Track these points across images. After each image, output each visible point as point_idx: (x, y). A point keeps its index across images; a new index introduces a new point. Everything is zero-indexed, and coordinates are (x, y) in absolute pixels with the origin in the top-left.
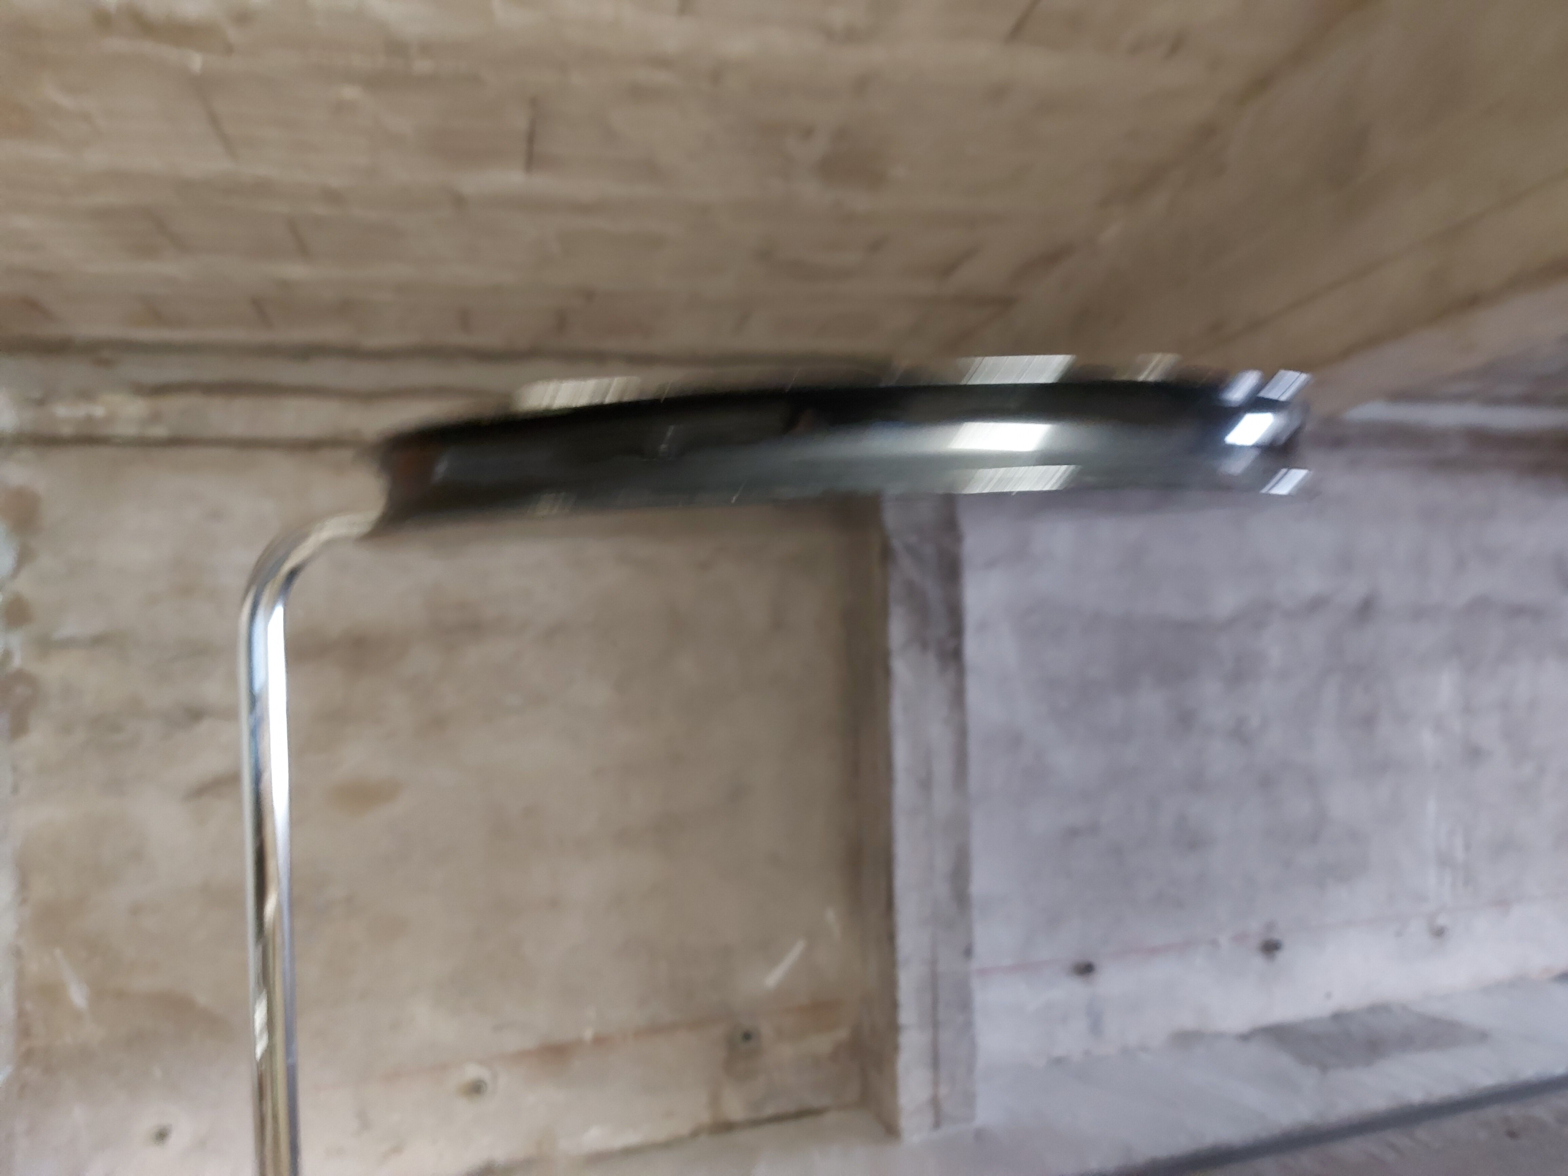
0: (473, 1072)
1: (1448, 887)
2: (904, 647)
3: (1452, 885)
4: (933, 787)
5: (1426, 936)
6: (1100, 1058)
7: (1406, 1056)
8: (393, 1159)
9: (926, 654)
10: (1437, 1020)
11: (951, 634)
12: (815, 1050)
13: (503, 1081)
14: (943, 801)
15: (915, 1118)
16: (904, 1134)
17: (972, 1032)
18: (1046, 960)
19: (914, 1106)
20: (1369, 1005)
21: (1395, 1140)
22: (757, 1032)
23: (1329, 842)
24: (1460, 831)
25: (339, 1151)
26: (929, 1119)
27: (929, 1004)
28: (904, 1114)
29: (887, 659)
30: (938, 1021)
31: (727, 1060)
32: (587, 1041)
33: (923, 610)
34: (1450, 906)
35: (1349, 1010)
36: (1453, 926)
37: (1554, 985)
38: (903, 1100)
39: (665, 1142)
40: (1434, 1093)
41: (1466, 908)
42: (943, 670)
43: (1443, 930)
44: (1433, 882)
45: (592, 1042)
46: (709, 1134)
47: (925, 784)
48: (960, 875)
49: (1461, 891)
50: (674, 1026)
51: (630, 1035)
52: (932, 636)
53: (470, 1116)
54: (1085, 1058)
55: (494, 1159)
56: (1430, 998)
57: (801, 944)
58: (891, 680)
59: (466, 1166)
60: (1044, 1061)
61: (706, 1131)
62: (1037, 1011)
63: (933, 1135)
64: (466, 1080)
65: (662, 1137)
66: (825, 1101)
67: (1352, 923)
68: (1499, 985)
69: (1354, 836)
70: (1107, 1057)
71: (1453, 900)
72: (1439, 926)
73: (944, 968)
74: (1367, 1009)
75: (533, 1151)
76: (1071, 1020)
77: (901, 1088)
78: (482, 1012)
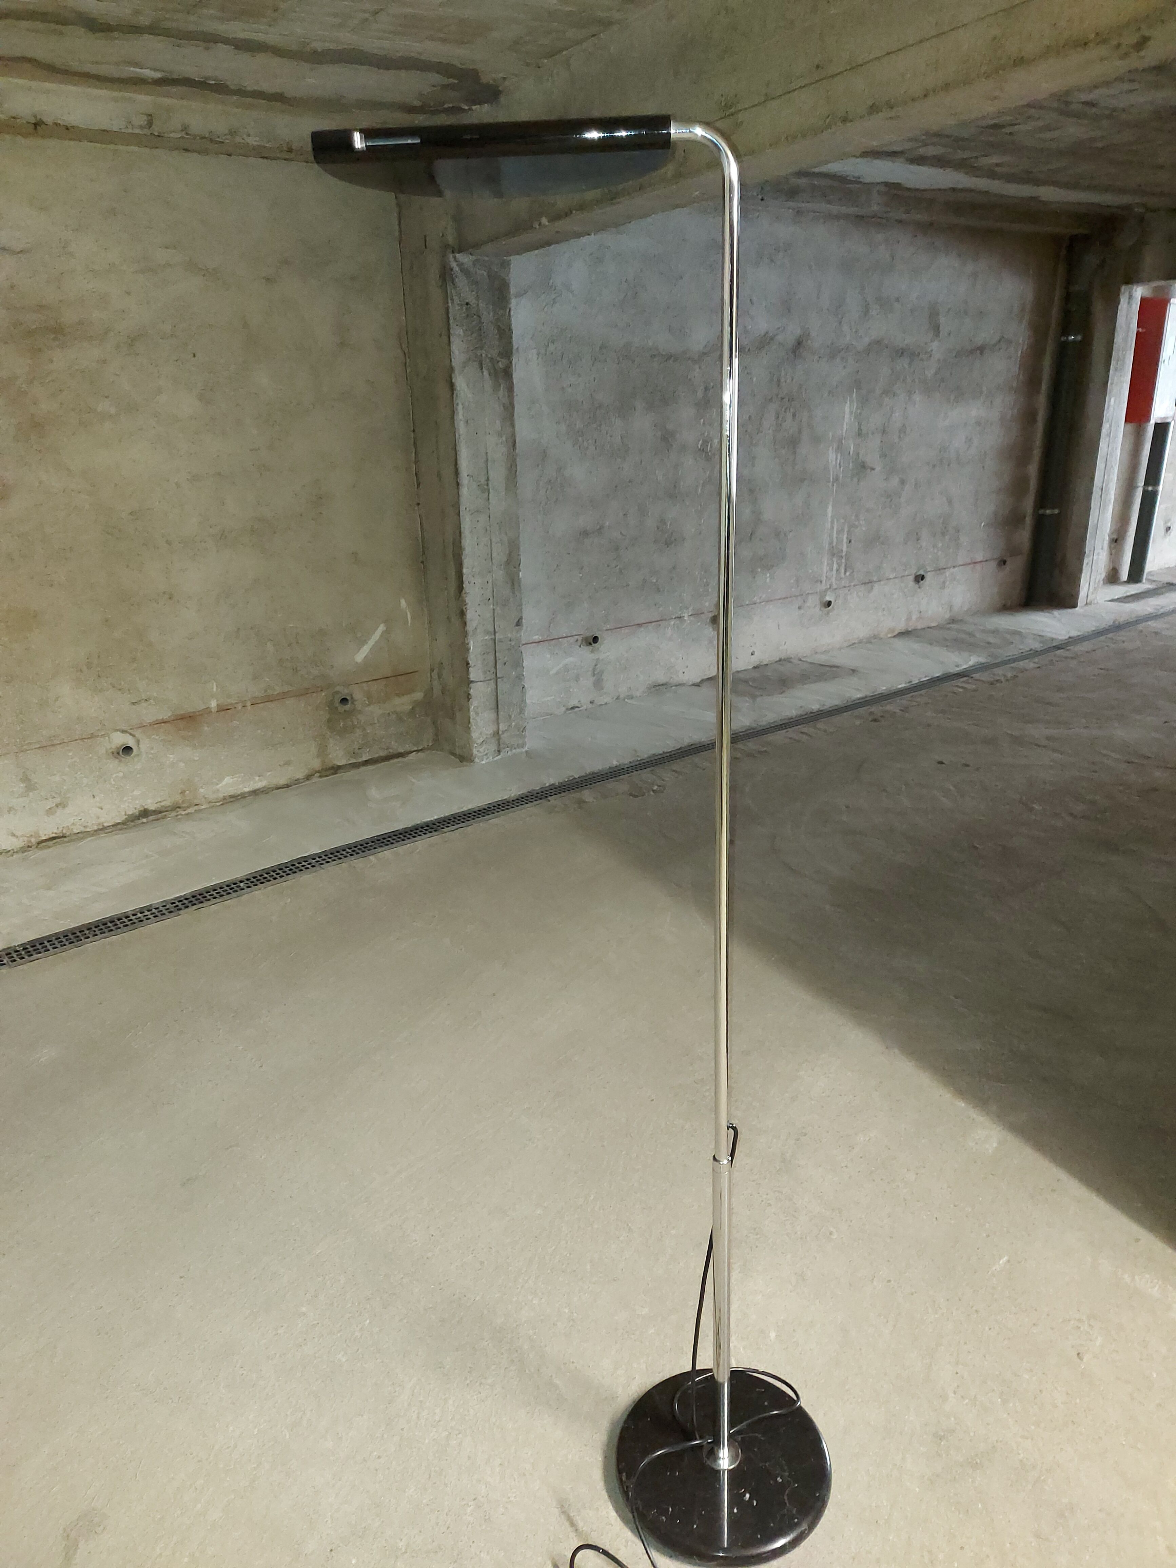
0: (120, 739)
1: (834, 572)
2: (465, 365)
3: (837, 570)
4: (491, 490)
5: (818, 609)
6: (601, 705)
7: (805, 686)
8: (59, 811)
9: (483, 373)
10: (823, 665)
11: (500, 354)
12: (398, 709)
13: (145, 746)
14: (498, 502)
15: (483, 748)
16: (477, 760)
17: (523, 683)
18: (564, 635)
19: (482, 740)
20: (778, 659)
21: (805, 730)
22: (352, 698)
23: (761, 540)
24: (846, 529)
25: (10, 810)
26: (493, 747)
27: (492, 663)
28: (476, 745)
29: (451, 377)
30: (498, 675)
31: (329, 721)
32: (213, 710)
33: (478, 332)
34: (835, 586)
35: (765, 663)
36: (835, 601)
37: (896, 640)
38: (475, 735)
39: (287, 784)
40: (826, 704)
41: (845, 587)
42: (496, 387)
43: (829, 604)
44: (825, 568)
45: (217, 711)
46: (320, 777)
47: (485, 488)
48: (512, 563)
49: (842, 575)
50: (284, 696)
51: (249, 704)
52: (486, 355)
53: (121, 774)
54: (590, 706)
55: (146, 807)
56: (816, 653)
57: (382, 628)
58: (455, 395)
59: (124, 813)
60: (564, 709)
61: (318, 775)
62: (557, 673)
63: (495, 759)
64: (114, 747)
65: (282, 781)
66: (407, 747)
67: (771, 601)
68: (860, 642)
69: (777, 535)
70: (606, 704)
71: (837, 582)
72: (826, 601)
73: (501, 637)
74: (777, 662)
75: (178, 798)
76: (581, 679)
77: (473, 727)
78: (120, 690)
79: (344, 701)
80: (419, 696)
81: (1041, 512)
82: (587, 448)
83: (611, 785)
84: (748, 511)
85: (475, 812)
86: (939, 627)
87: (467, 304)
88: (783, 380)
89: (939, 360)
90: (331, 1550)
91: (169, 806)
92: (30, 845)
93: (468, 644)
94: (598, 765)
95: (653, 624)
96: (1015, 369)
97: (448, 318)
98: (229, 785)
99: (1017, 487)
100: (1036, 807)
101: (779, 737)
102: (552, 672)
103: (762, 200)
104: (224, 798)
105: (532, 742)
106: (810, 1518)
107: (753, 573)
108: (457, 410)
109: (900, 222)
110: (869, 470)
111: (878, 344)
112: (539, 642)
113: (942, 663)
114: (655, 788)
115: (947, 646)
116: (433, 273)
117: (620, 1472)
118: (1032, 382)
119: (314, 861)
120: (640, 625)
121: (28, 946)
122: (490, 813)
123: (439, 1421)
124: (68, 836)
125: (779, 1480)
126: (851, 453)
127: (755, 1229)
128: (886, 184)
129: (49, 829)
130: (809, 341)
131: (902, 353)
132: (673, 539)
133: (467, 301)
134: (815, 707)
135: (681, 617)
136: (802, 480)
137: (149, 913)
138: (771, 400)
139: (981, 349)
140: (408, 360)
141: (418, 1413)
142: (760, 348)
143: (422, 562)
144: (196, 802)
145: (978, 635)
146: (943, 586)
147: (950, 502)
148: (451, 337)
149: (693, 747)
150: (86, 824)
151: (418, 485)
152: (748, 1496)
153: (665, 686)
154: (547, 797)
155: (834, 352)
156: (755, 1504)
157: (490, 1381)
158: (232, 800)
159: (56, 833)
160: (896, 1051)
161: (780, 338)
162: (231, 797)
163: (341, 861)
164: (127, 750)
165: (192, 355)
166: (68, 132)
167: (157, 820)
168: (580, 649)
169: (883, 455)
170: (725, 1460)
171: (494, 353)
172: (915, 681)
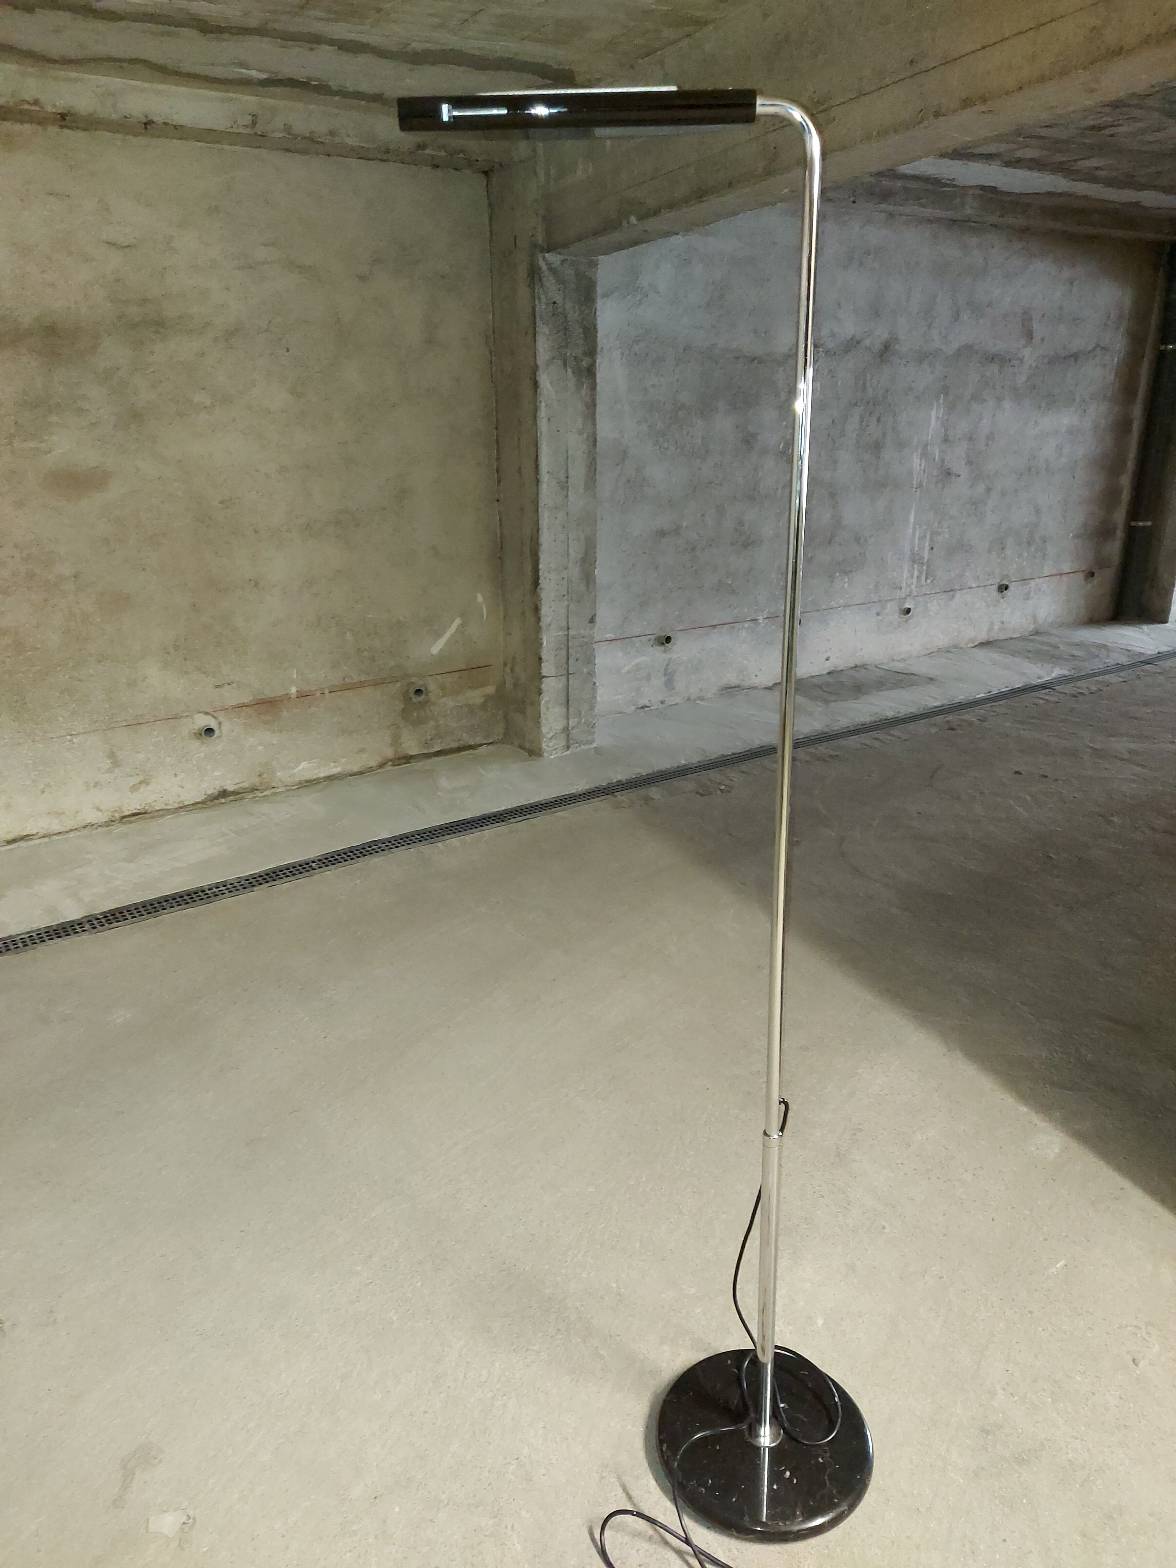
0: (203, 721)
1: (915, 580)
2: (548, 364)
3: (918, 577)
4: (570, 488)
5: (896, 616)
6: (671, 705)
7: (881, 693)
8: (143, 788)
9: (566, 371)
10: (898, 672)
11: (585, 354)
12: (470, 702)
13: (227, 728)
14: (577, 500)
15: (553, 742)
16: (545, 754)
17: (594, 680)
18: (637, 634)
19: (552, 734)
20: (853, 665)
21: (877, 736)
22: (426, 689)
23: (840, 544)
24: (928, 536)
25: (96, 784)
26: (563, 743)
27: (564, 660)
28: (545, 740)
29: (535, 374)
30: (570, 672)
31: (404, 710)
32: (292, 696)
33: (564, 330)
34: (915, 594)
35: (839, 669)
36: (915, 608)
37: (976, 650)
38: (544, 730)
39: (359, 772)
40: (901, 711)
41: (925, 594)
42: (579, 386)
43: (908, 611)
44: (906, 575)
45: (297, 698)
46: (393, 765)
47: (564, 485)
48: (588, 561)
49: (923, 582)
50: (362, 684)
51: (327, 691)
52: (571, 354)
53: (202, 755)
54: (661, 706)
55: (225, 787)
56: (894, 660)
57: (458, 621)
58: (538, 393)
59: (203, 793)
60: (634, 708)
61: (390, 763)
62: (629, 672)
63: (565, 753)
64: (196, 727)
65: (356, 769)
66: (479, 740)
67: (849, 606)
68: (939, 650)
69: (857, 540)
70: (676, 704)
71: (917, 589)
72: (905, 608)
73: (574, 633)
74: (852, 668)
75: (256, 781)
76: (653, 679)
77: (543, 721)
78: (204, 673)
79: (418, 692)
80: (490, 690)
81: (1133, 524)
82: (667, 449)
83: (677, 783)
84: (828, 515)
85: (542, 805)
86: (1023, 638)
87: (554, 303)
88: (868, 384)
89: (1031, 366)
90: (376, 1498)
91: (247, 788)
92: (113, 819)
93: (541, 639)
94: (665, 763)
95: (727, 626)
96: (1111, 378)
97: (535, 316)
98: (305, 769)
99: (1109, 497)
100: (1115, 819)
101: (852, 742)
102: (623, 671)
103: (854, 202)
104: (300, 783)
105: (602, 738)
106: (850, 1499)
107: (832, 577)
108: (540, 407)
109: (995, 226)
110: (954, 477)
111: (968, 350)
112: (612, 640)
113: (1024, 674)
114: (723, 787)
115: (1029, 658)
116: (522, 272)
117: (661, 1442)
118: (1127, 390)
119: (384, 845)
120: (714, 627)
121: (108, 915)
122: (556, 806)
123: (485, 1382)
124: (151, 813)
125: (820, 1460)
126: (936, 460)
127: (806, 1219)
128: (983, 188)
129: (132, 805)
130: (897, 347)
131: (993, 359)
132: (750, 541)
133: (554, 300)
134: (890, 714)
135: (756, 620)
136: (884, 486)
137: (224, 888)
138: (856, 404)
139: (1075, 356)
140: (493, 358)
141: (465, 1374)
142: (847, 351)
143: (500, 558)
144: (273, 784)
145: (1062, 647)
146: (1027, 597)
147: (1038, 512)
148: (537, 335)
149: (762, 749)
150: (167, 802)
151: (499, 482)
152: (788, 1473)
153: (737, 689)
154: (613, 793)
155: (923, 357)
156: (795, 1482)
157: (536, 1348)
158: (307, 784)
159: (139, 809)
160: (959, 1054)
161: (867, 342)
162: (307, 781)
163: (409, 846)
164: (209, 731)
165: (286, 350)
166: (178, 131)
167: (236, 801)
168: (652, 648)
169: (969, 463)
170: (766, 1437)
171: (579, 352)
172: (995, 691)
